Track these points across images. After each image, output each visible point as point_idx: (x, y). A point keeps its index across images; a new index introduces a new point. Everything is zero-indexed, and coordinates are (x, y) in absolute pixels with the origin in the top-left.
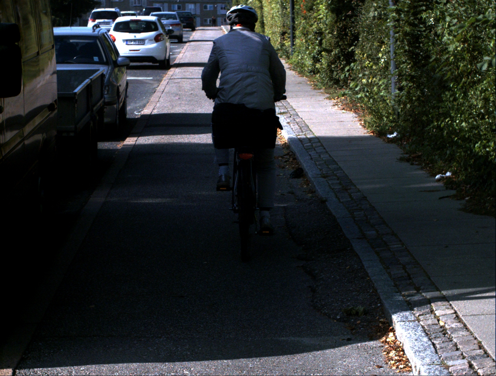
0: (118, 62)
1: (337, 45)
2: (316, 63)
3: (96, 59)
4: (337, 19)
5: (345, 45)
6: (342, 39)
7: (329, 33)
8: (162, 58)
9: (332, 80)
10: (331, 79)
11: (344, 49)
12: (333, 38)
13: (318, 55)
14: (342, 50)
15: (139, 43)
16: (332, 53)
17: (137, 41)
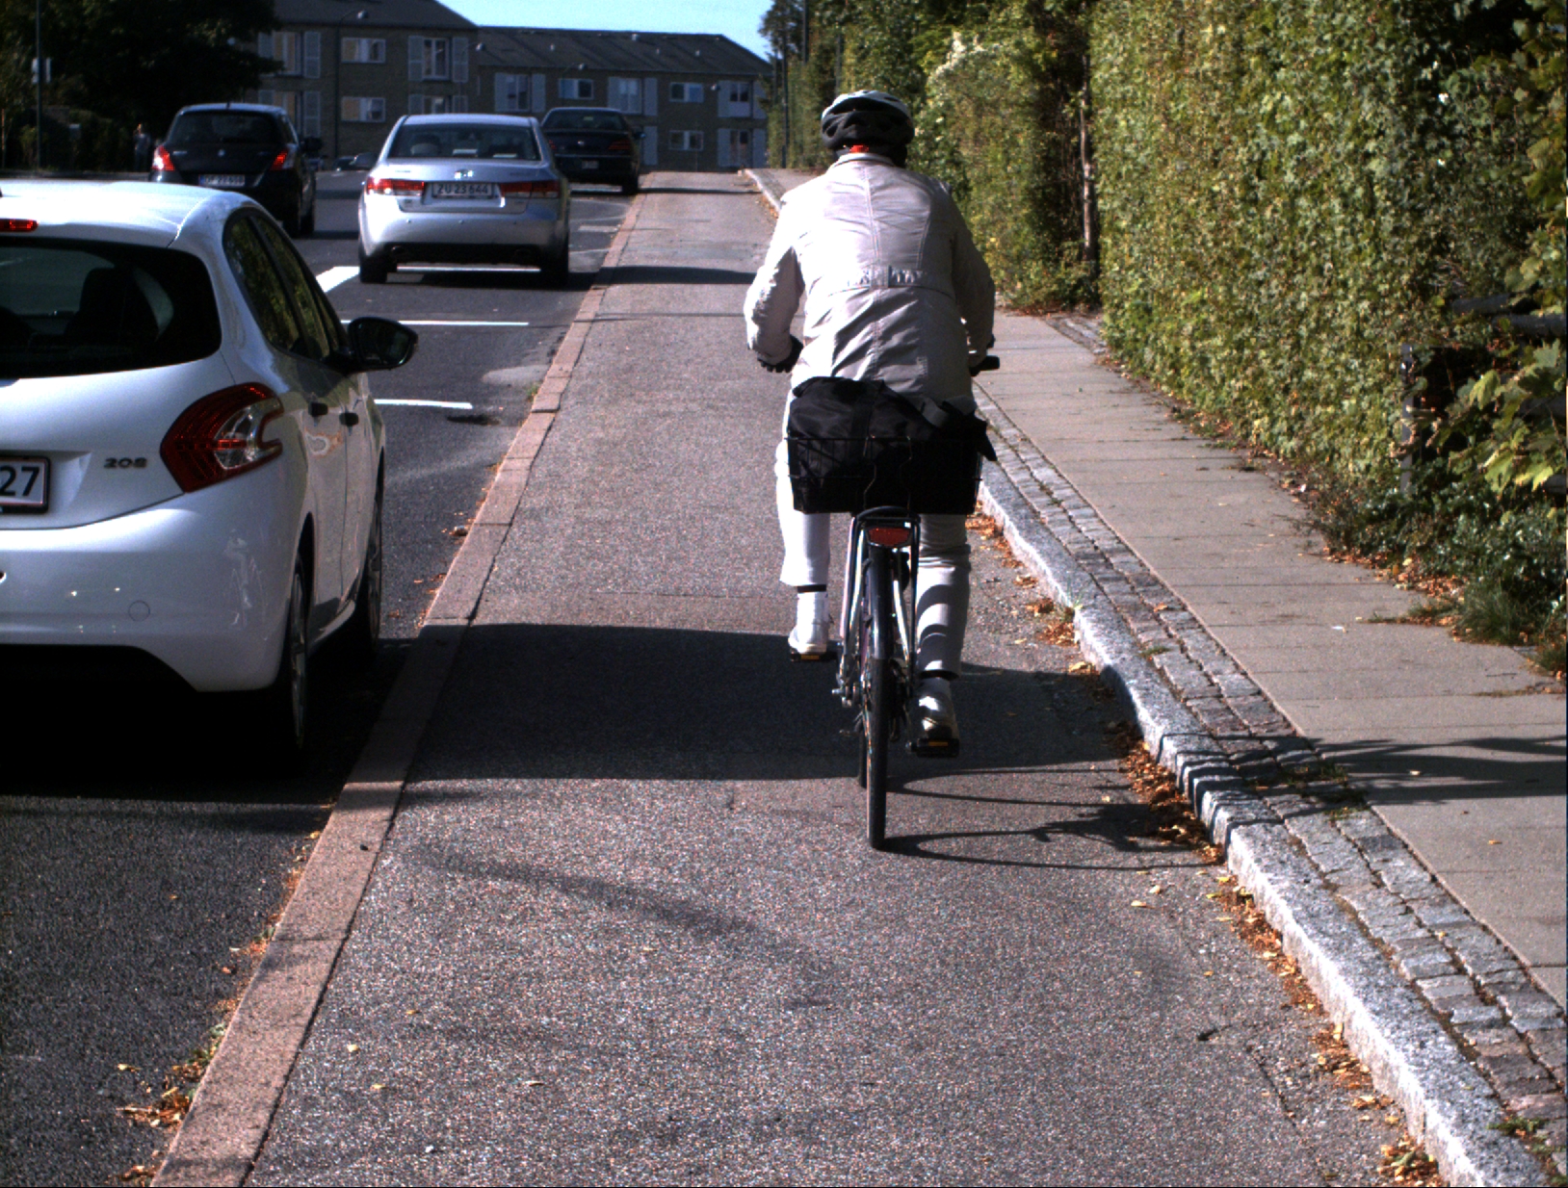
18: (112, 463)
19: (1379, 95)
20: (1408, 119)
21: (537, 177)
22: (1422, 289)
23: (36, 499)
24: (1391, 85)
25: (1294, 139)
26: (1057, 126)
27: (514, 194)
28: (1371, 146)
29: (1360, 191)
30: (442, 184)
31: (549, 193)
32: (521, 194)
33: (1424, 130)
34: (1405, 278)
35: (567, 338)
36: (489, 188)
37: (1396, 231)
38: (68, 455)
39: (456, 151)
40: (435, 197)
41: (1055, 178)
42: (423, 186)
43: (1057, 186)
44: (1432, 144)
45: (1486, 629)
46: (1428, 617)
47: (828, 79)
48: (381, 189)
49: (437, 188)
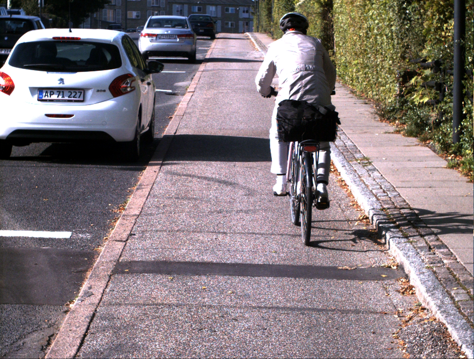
15: (72, 99)
17: (66, 93)
18: (98, 91)
19: (394, 11)
20: (400, 17)
21: (187, 33)
22: (403, 58)
23: (81, 99)
24: (396, 8)
25: (377, 22)
26: (327, 19)
27: (181, 37)
28: (392, 23)
29: (390, 34)
30: (162, 35)
31: (191, 37)
32: (183, 37)
33: (404, 19)
34: (399, 55)
35: (196, 75)
36: (174, 36)
37: (398, 44)
38: (88, 89)
39: (165, 26)
40: (160, 38)
41: (327, 33)
42: (156, 35)
43: (327, 35)
44: (406, 23)
45: (410, 134)
46: (398, 132)
47: (270, 6)
48: (145, 36)
49: (160, 36)
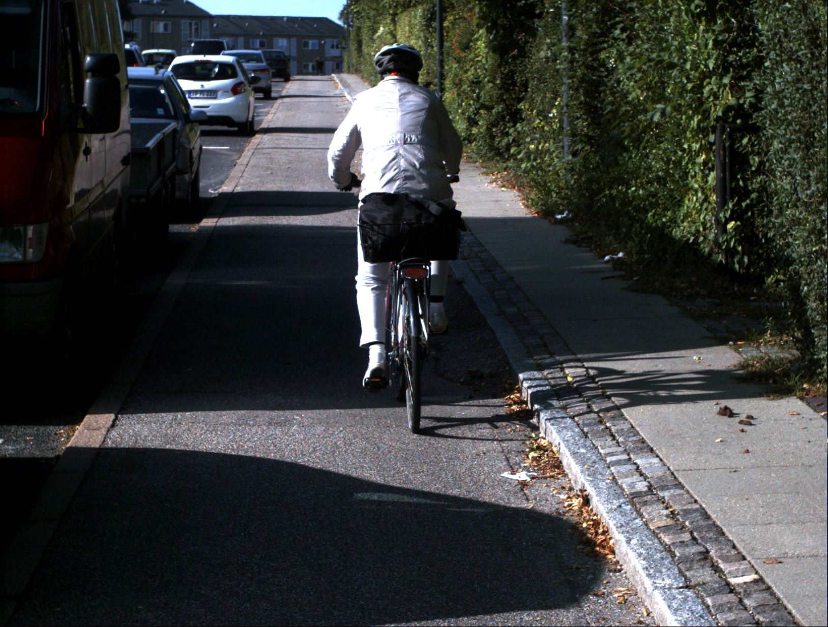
0: (191, 117)
1: (501, 100)
2: (472, 126)
3: (160, 111)
4: (501, 62)
5: (512, 99)
6: (507, 91)
7: (489, 82)
8: (243, 119)
9: (493, 150)
10: (492, 148)
11: (511, 105)
12: (495, 90)
13: (476, 115)
14: (507, 105)
15: (209, 97)
16: (494, 111)
17: (205, 93)
18: (224, 92)
21: (262, 68)
23: (214, 96)
38: (218, 91)
